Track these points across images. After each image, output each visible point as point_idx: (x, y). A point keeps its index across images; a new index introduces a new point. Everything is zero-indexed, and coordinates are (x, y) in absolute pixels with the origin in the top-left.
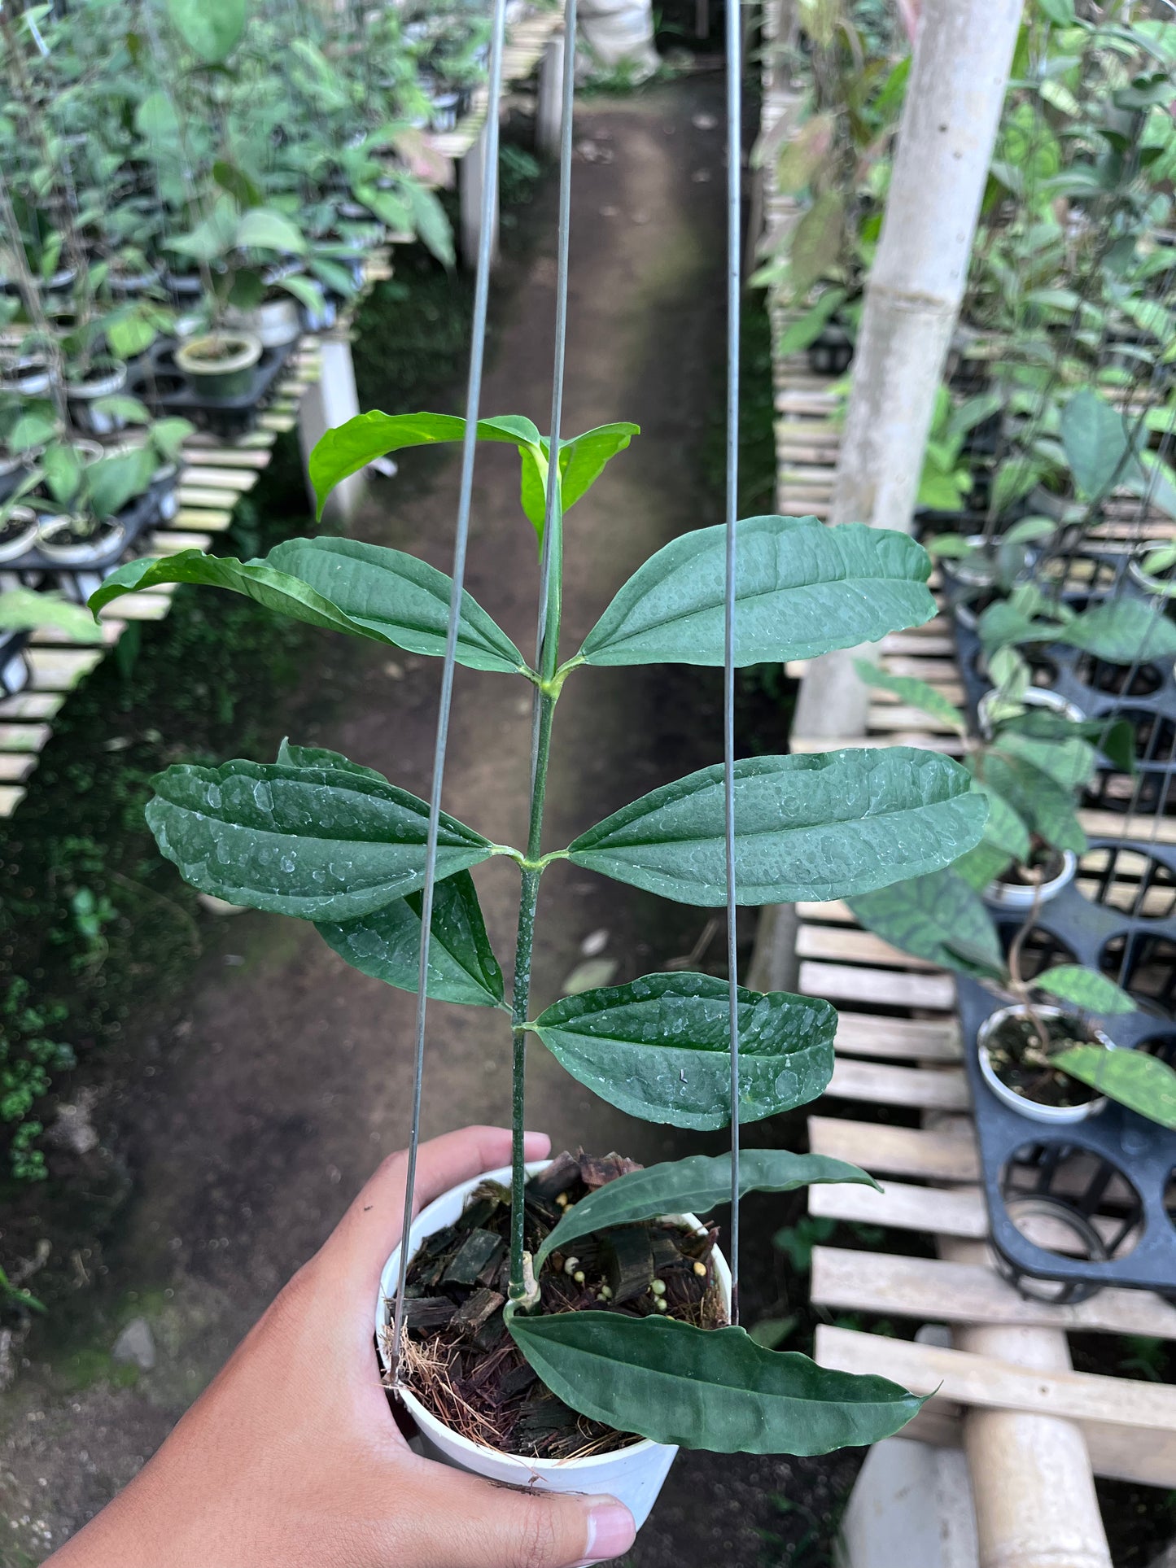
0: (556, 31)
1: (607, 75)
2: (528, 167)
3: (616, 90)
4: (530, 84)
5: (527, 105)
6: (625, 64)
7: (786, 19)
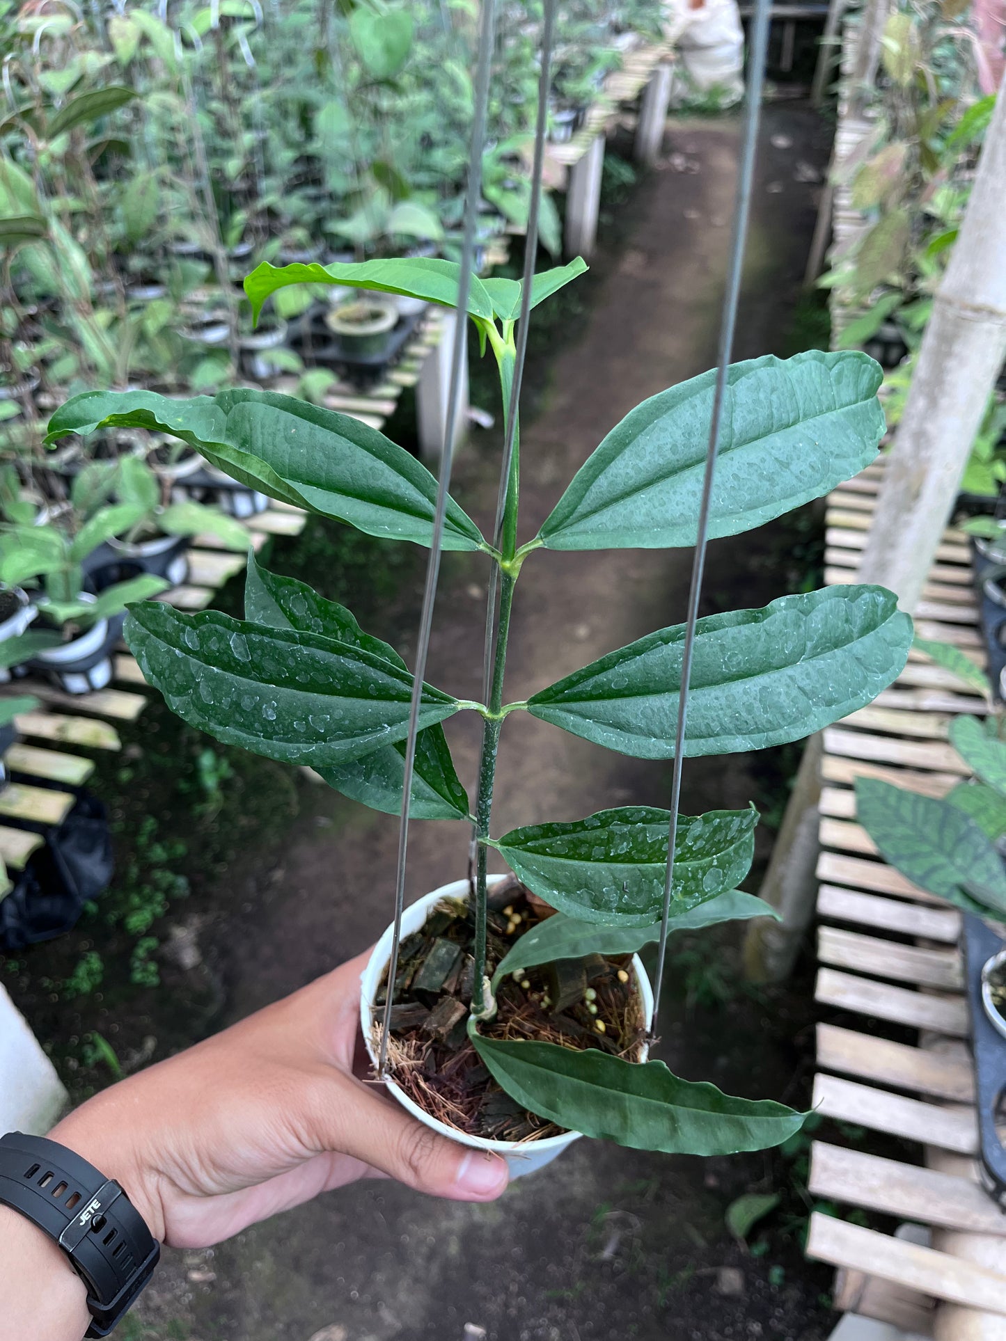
0: (663, 60)
1: (700, 99)
2: (626, 174)
3: (708, 111)
4: (635, 106)
5: (630, 122)
6: (716, 90)
7: (864, 59)
